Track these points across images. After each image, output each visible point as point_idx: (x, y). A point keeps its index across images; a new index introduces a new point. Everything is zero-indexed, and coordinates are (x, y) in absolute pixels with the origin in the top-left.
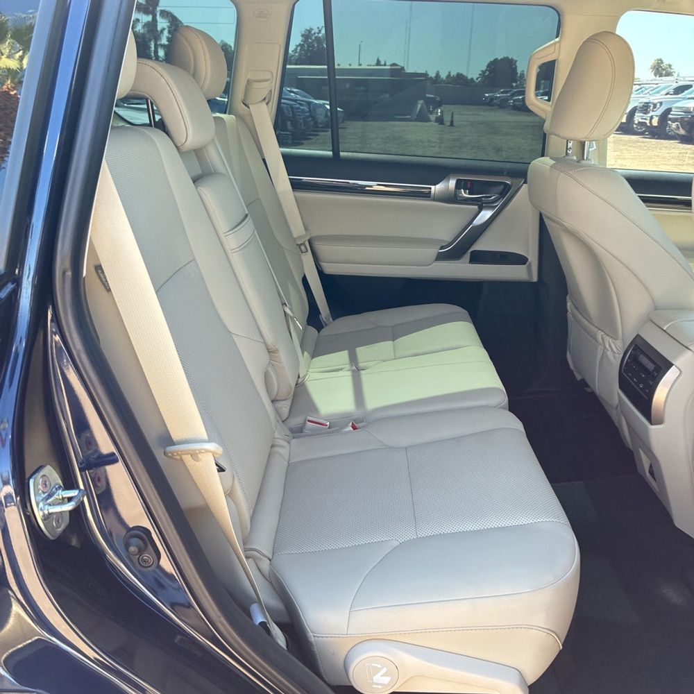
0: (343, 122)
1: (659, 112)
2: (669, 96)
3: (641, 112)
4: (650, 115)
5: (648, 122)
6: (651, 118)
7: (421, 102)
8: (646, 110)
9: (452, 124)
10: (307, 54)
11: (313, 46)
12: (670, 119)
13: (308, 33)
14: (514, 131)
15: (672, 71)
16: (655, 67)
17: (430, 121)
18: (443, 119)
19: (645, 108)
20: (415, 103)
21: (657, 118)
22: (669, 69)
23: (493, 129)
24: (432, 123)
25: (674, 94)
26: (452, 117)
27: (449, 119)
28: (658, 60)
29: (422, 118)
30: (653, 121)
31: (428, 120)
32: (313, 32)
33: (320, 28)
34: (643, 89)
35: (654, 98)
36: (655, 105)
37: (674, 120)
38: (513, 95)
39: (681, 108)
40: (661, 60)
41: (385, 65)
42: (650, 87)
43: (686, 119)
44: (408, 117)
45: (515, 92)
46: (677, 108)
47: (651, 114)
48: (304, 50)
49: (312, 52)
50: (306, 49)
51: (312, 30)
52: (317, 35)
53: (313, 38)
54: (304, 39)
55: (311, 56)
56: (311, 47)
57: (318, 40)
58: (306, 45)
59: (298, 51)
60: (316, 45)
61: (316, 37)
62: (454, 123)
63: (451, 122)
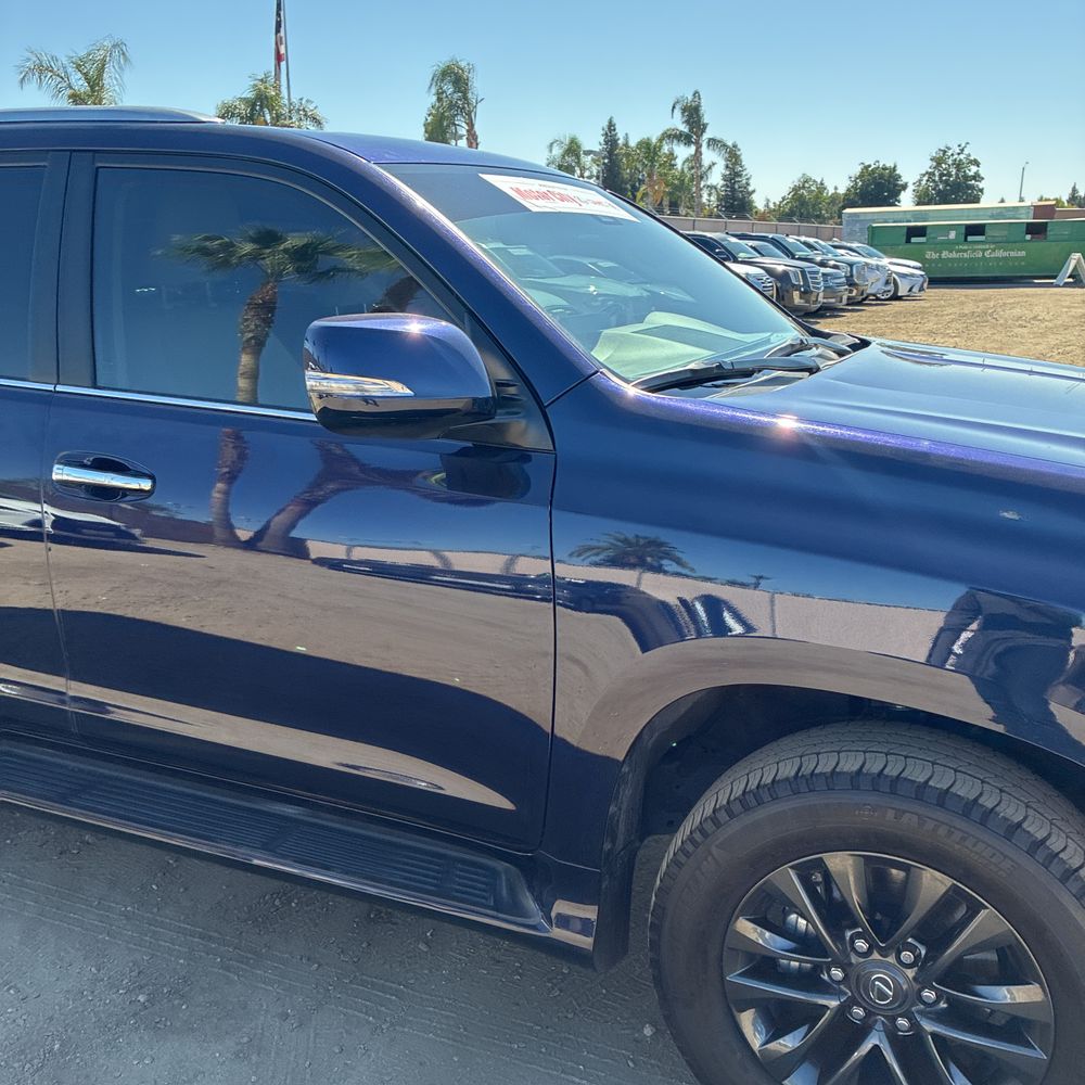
0: (921, 289)
10: (938, 185)
11: (949, 175)
13: (941, 154)
32: (949, 153)
33: (963, 145)
44: (1054, 281)
48: (934, 181)
49: (946, 183)
50: (937, 179)
51: (949, 149)
52: (956, 156)
53: (950, 162)
54: (935, 164)
55: (945, 190)
56: (945, 175)
57: (959, 165)
58: (937, 173)
59: (924, 182)
60: (954, 172)
61: (955, 160)
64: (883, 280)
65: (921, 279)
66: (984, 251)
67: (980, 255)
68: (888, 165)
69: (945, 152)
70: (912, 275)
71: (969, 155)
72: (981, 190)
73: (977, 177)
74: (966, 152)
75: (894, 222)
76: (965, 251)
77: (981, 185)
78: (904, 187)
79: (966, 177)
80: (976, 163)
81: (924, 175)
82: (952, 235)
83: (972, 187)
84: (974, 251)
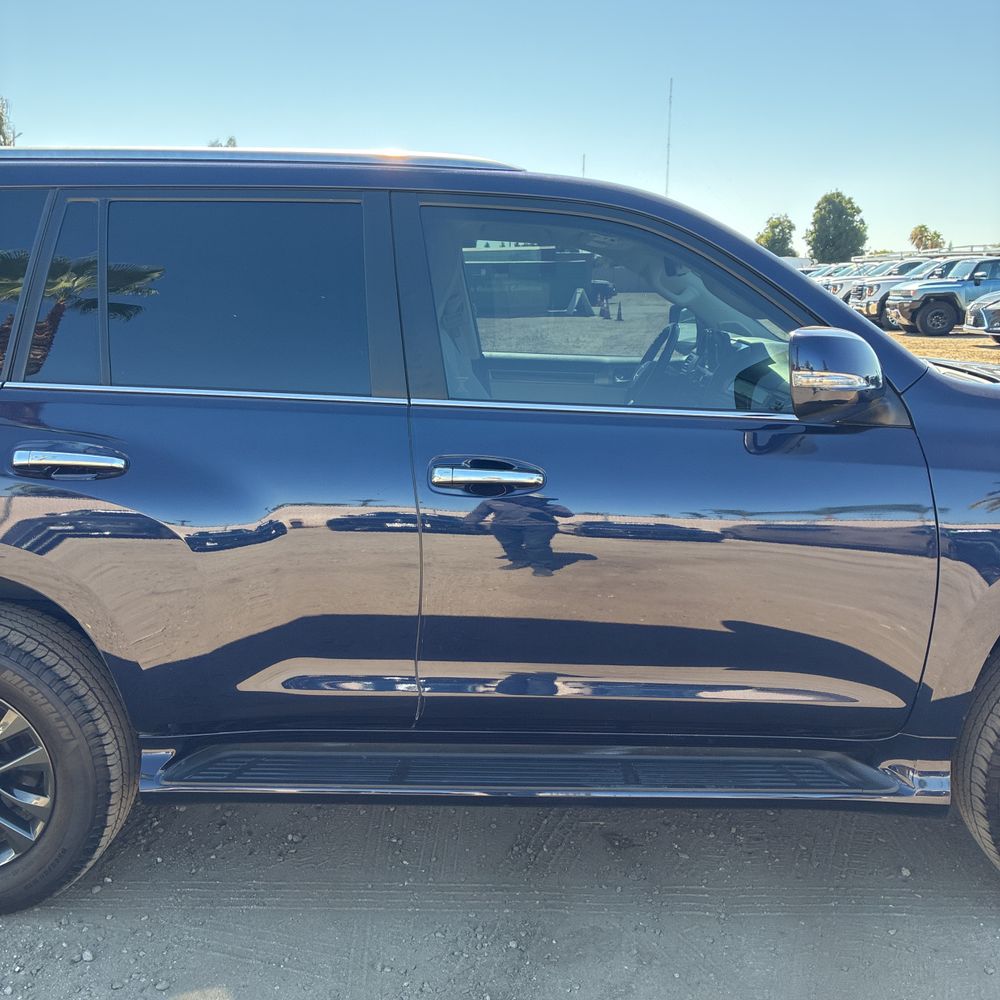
1: (878, 297)
2: (892, 277)
3: (855, 296)
4: (865, 301)
5: (864, 309)
6: (868, 305)
7: (580, 290)
8: (861, 295)
9: (619, 318)
12: (889, 306)
15: (940, 241)
16: (916, 236)
17: (594, 315)
18: (608, 312)
19: (860, 292)
20: (574, 293)
21: (876, 305)
22: (936, 239)
24: (596, 318)
25: (898, 274)
26: (620, 309)
27: (616, 312)
28: (921, 227)
29: (583, 311)
30: (870, 307)
31: (591, 314)
35: (872, 279)
36: (871, 288)
37: (894, 307)
39: (900, 291)
40: (924, 227)
43: (905, 305)
44: (565, 310)
46: (895, 291)
47: (867, 299)
62: (623, 317)
63: (619, 315)
66: (509, 285)
67: (507, 289)
82: (483, 273)
84: (502, 286)
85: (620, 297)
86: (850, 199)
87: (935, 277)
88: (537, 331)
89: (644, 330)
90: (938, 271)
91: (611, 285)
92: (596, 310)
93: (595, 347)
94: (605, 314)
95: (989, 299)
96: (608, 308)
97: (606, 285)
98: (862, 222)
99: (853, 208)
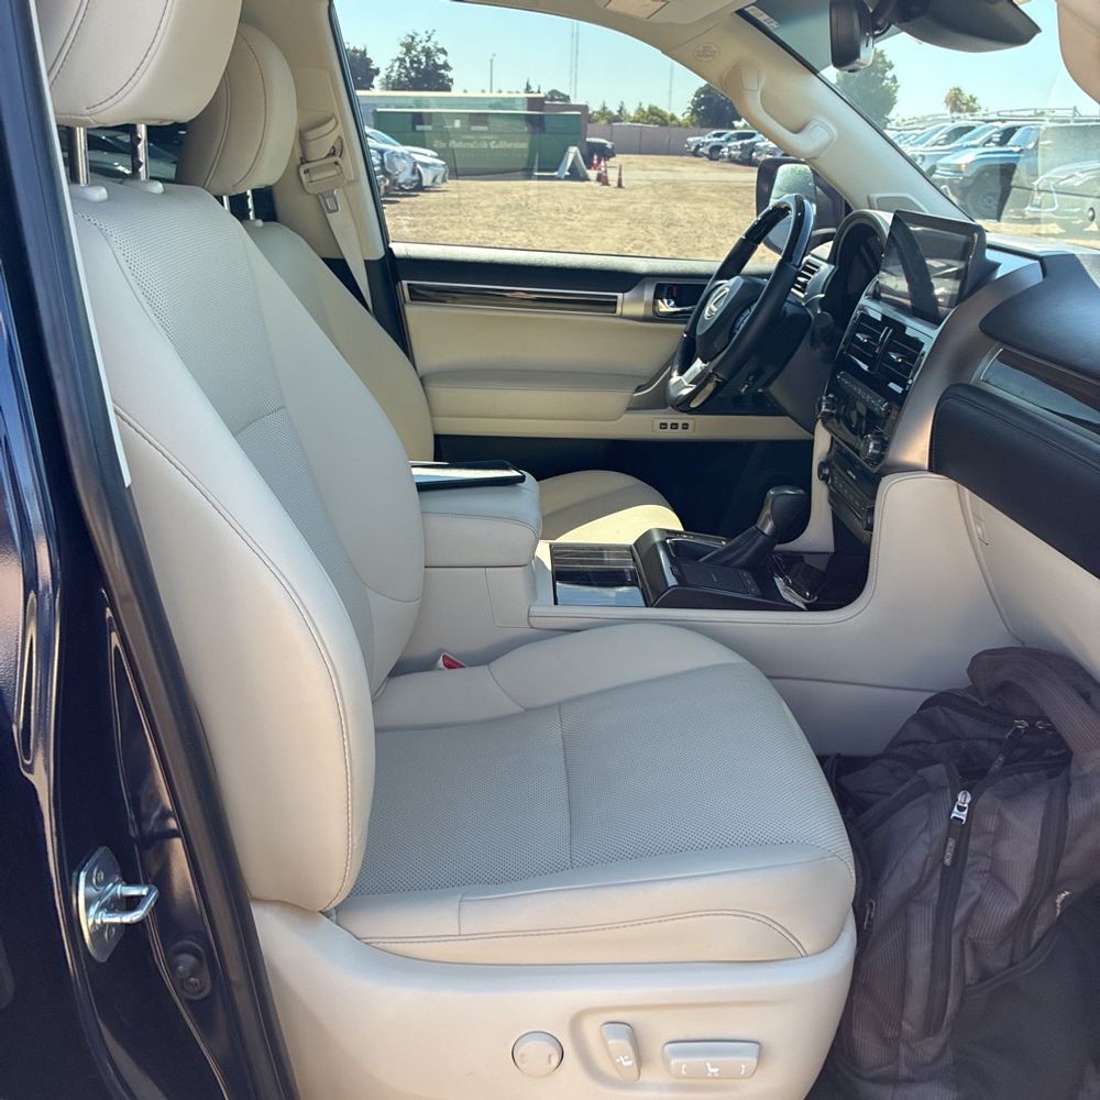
0: (444, 181)
2: (936, 148)
7: (574, 149)
9: (620, 185)
10: (410, 73)
11: (419, 62)
13: (410, 40)
14: (713, 195)
16: (951, 100)
17: (589, 180)
18: (607, 177)
20: (565, 151)
22: (971, 104)
23: (681, 191)
24: (592, 183)
25: (945, 144)
26: (620, 174)
27: (616, 177)
28: (955, 89)
29: (575, 175)
31: (586, 179)
32: (417, 39)
33: (430, 32)
34: (901, 137)
35: (914, 148)
38: (728, 140)
39: (948, 165)
40: (958, 89)
41: (539, 92)
42: (911, 135)
43: (956, 182)
44: (556, 173)
45: (733, 136)
46: (943, 165)
48: (405, 68)
49: (417, 70)
50: (408, 65)
51: (416, 34)
52: (424, 44)
53: (419, 49)
54: (404, 50)
55: (417, 78)
56: (415, 62)
57: (427, 52)
58: (408, 60)
59: (396, 68)
60: (423, 59)
61: (424, 47)
62: (624, 184)
63: (620, 181)
64: (409, 171)
65: (443, 169)
66: (489, 141)
67: (486, 146)
68: (358, 48)
69: (413, 38)
70: (434, 165)
71: (436, 43)
72: (451, 81)
73: (446, 66)
74: (433, 39)
75: (397, 107)
76: (471, 141)
77: (450, 75)
78: (377, 72)
79: (437, 67)
80: (445, 52)
81: (396, 61)
82: (457, 124)
83: (443, 76)
84: (479, 141)
85: (619, 159)
86: (882, 51)
87: (992, 144)
88: (521, 198)
89: (649, 201)
90: (997, 138)
91: (609, 145)
92: (592, 174)
93: (592, 221)
94: (602, 179)
95: (1059, 173)
96: (606, 172)
97: (603, 145)
98: (894, 79)
99: (884, 62)
